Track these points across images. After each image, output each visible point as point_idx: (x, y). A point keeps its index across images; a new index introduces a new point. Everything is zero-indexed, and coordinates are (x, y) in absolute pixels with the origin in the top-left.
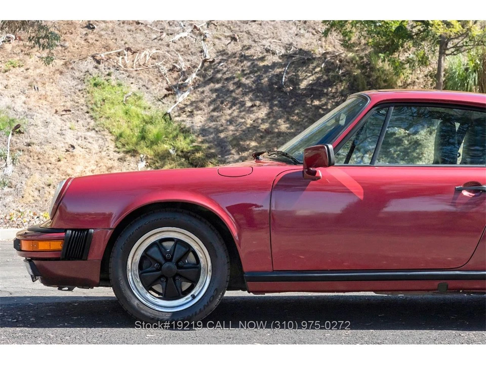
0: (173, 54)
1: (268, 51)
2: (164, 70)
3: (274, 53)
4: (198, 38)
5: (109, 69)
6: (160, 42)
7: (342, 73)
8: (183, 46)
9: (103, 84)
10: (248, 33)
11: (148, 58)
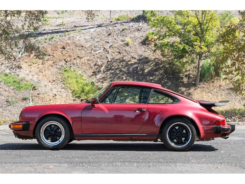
0: (96, 59)
1: (133, 57)
2: (92, 65)
3: (135, 59)
4: (106, 52)
5: (71, 64)
6: (91, 54)
7: (162, 66)
8: (100, 56)
9: (68, 70)
10: (125, 50)
11: (86, 60)
